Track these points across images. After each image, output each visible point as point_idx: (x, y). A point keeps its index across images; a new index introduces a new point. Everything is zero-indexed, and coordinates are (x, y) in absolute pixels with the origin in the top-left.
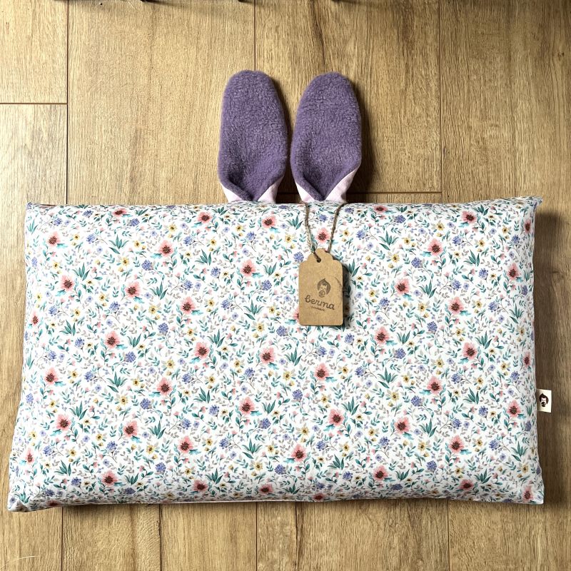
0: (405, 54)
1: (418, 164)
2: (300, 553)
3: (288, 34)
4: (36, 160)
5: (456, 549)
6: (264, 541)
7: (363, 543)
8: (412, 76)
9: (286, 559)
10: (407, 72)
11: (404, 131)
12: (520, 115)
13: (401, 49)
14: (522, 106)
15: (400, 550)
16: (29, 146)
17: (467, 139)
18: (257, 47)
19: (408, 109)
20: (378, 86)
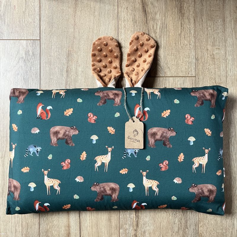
0: (181, 19)
1: (186, 65)
2: (137, 225)
3: (132, 11)
4: (27, 63)
5: (201, 224)
6: (122, 221)
7: (163, 222)
8: (184, 28)
9: (131, 228)
10: (182, 26)
11: (180, 51)
12: (229, 44)
13: (179, 17)
14: (230, 41)
15: (178, 224)
16: (24, 58)
17: (207, 54)
18: (119, 16)
19: (182, 42)
20: (169, 32)
